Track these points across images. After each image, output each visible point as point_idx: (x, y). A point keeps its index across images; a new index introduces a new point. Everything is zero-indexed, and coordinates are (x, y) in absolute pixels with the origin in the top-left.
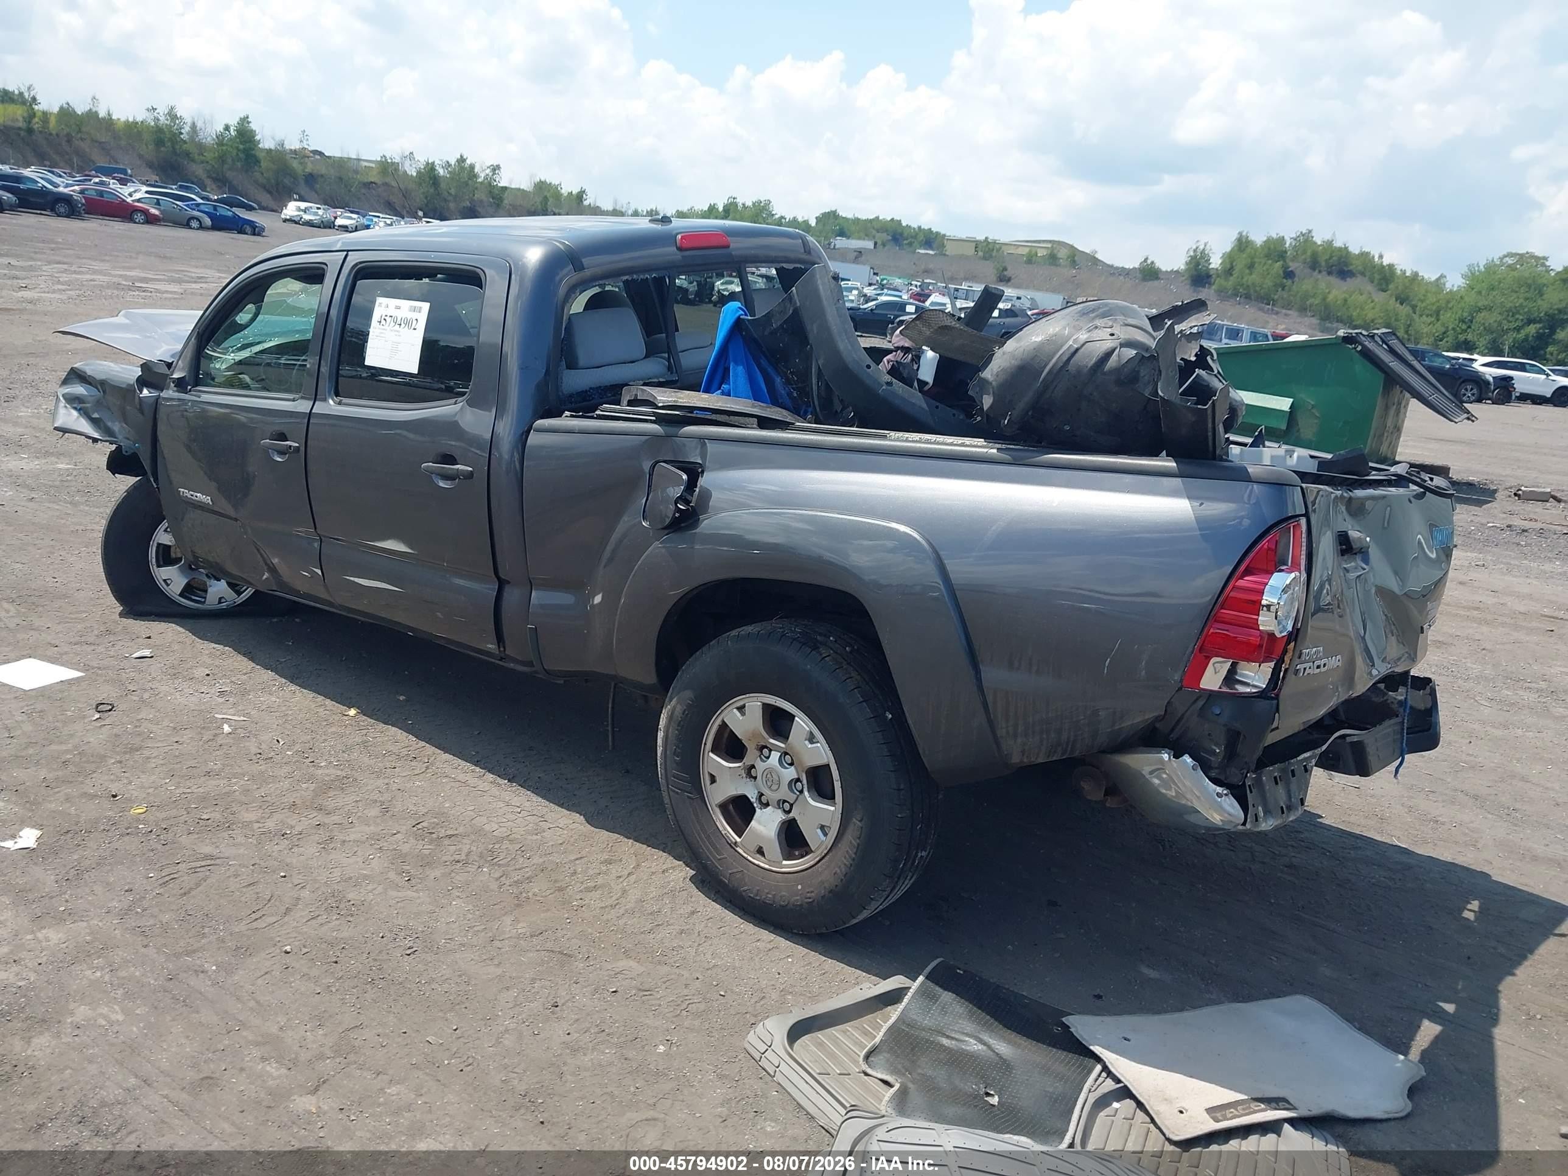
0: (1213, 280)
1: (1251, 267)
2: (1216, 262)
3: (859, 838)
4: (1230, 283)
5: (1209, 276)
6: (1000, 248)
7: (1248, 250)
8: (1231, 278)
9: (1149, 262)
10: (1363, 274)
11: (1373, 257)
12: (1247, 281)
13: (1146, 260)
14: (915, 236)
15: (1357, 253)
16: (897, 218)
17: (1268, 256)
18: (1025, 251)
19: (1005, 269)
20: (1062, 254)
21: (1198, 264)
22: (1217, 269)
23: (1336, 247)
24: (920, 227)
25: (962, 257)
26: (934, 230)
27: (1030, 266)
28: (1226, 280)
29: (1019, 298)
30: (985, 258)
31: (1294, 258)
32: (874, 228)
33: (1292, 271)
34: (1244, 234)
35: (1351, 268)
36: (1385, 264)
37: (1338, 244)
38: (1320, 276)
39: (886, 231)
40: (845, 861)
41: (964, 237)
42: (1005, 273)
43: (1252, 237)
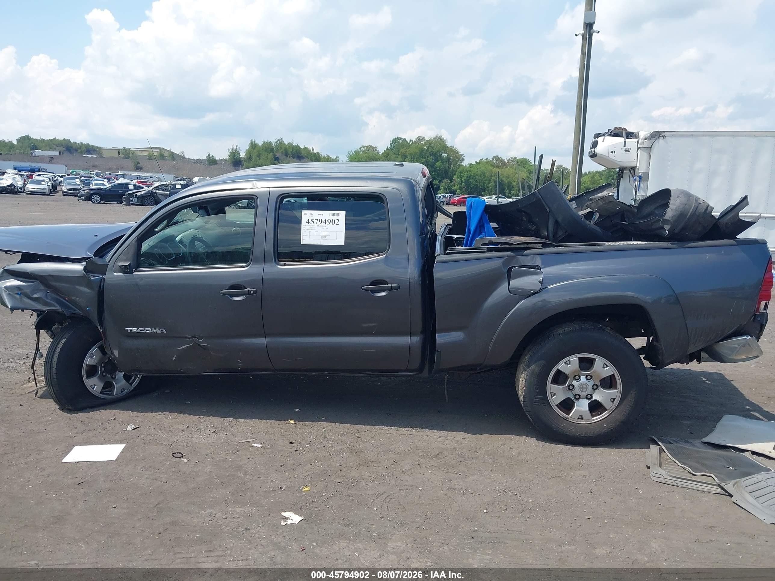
0: (243, 163)
1: (259, 156)
2: (243, 155)
3: (634, 398)
4: (251, 164)
5: (241, 161)
6: (134, 152)
7: (256, 148)
8: (251, 162)
9: (211, 156)
10: (307, 158)
11: (310, 150)
12: (259, 163)
13: (209, 155)
14: (80, 148)
15: (303, 148)
16: (67, 138)
17: (265, 151)
18: (146, 154)
19: (138, 163)
20: (166, 154)
21: (234, 156)
22: (244, 158)
23: (294, 146)
24: (82, 143)
25: (112, 158)
26: (91, 144)
27: (151, 160)
28: (249, 163)
29: (151, 177)
30: (126, 158)
31: (277, 151)
32: (54, 144)
33: (277, 157)
34: (253, 141)
35: (302, 155)
36: (315, 152)
37: (295, 144)
38: (290, 159)
39: (62, 145)
40: (628, 409)
41: (111, 147)
42: (139, 165)
43: (257, 142)
